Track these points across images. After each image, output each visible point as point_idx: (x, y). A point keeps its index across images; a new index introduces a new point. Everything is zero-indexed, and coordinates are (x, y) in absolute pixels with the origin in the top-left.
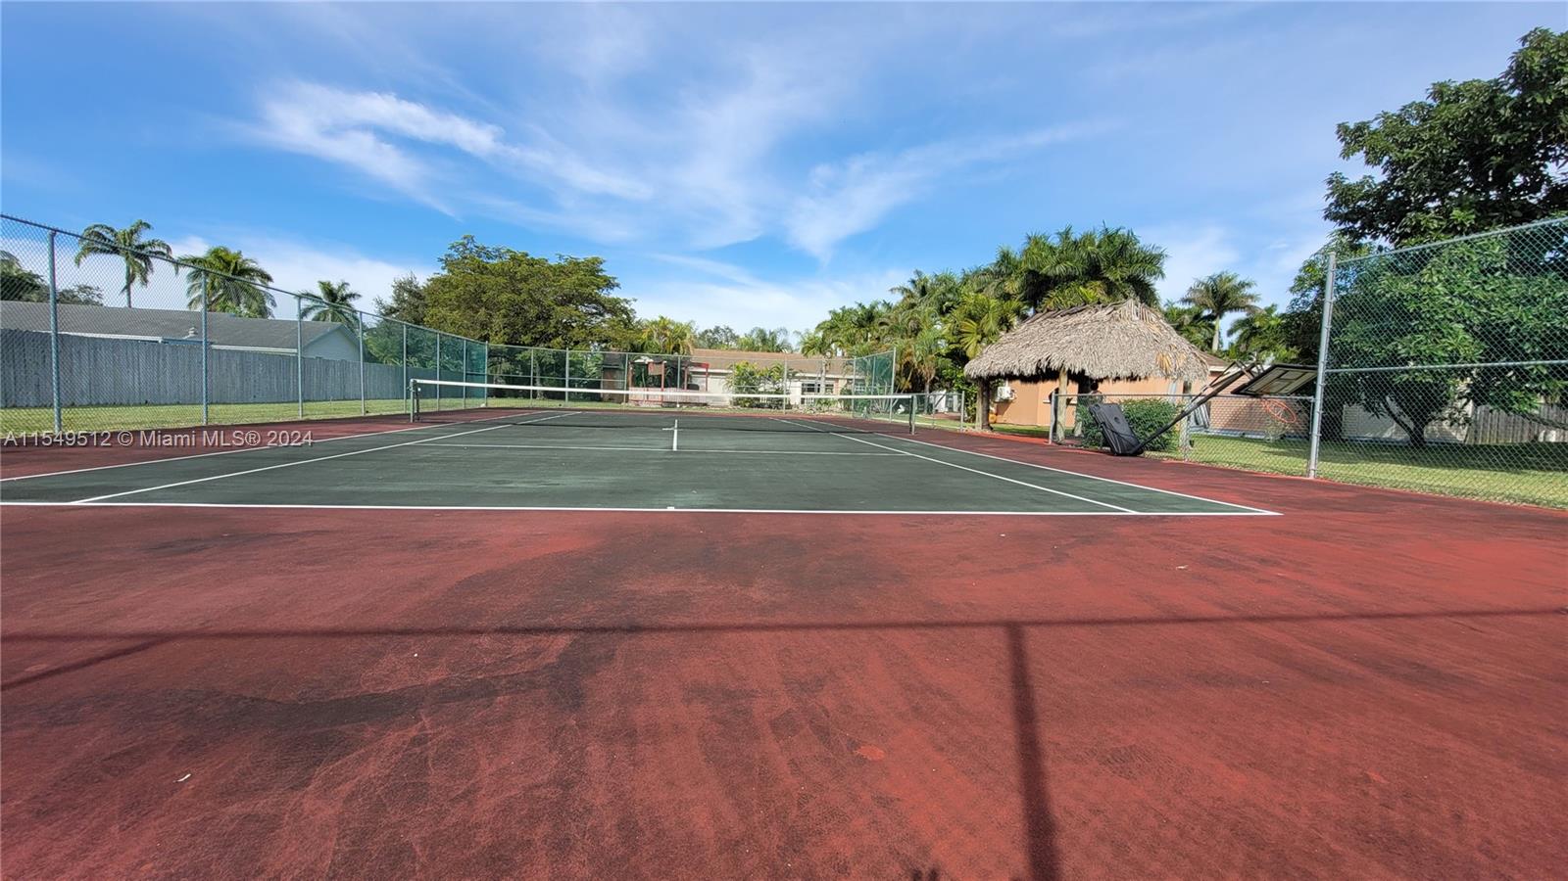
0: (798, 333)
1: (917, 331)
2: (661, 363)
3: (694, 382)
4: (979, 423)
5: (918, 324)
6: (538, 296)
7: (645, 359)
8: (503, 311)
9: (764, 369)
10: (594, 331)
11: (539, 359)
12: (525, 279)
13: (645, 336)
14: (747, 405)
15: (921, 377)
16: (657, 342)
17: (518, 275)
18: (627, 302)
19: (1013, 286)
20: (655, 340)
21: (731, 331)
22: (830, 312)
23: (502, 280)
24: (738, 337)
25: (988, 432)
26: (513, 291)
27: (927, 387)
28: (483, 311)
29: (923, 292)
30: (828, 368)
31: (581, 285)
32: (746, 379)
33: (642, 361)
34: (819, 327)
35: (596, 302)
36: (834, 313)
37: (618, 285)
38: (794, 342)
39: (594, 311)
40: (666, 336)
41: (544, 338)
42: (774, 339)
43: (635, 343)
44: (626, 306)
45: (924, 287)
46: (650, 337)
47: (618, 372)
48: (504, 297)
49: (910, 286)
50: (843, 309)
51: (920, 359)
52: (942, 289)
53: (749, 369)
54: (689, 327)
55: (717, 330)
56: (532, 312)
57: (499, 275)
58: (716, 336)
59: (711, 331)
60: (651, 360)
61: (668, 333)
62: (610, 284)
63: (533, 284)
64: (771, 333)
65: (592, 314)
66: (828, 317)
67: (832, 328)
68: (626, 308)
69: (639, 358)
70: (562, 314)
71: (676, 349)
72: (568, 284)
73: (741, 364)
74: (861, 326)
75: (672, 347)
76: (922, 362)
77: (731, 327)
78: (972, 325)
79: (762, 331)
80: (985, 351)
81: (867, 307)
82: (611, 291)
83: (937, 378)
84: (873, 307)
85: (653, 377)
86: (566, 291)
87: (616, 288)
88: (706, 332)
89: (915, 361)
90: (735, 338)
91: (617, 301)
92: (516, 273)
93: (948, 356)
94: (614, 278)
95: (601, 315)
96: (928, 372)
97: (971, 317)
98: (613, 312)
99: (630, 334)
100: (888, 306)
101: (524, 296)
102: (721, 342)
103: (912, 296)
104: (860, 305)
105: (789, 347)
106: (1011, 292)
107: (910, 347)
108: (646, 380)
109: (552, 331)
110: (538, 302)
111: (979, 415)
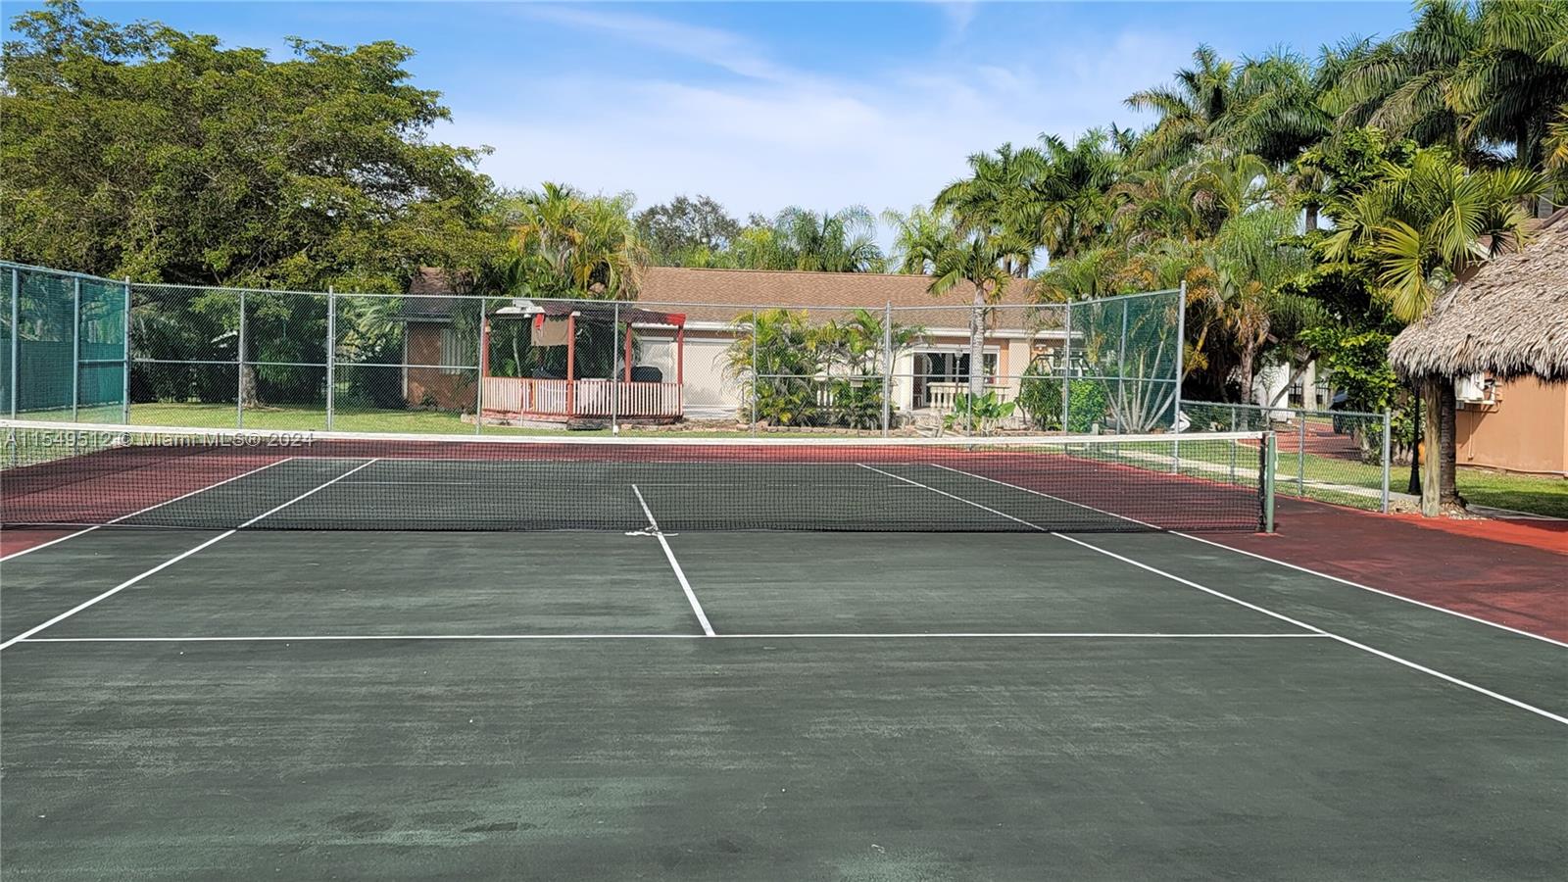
0: (895, 216)
1: (1215, 218)
2: (565, 316)
3: (647, 360)
4: (1432, 491)
5: (1219, 198)
6: (247, 148)
7: (523, 305)
8: (157, 189)
9: (829, 326)
10: (392, 234)
11: (251, 309)
12: (212, 108)
13: (516, 243)
14: (785, 418)
15: (1233, 336)
16: (549, 257)
17: (197, 99)
18: (467, 154)
19: (1463, 93)
20: (543, 253)
21: (715, 209)
22: (972, 159)
23: (154, 112)
24: (733, 224)
25: (1455, 513)
26: (182, 138)
27: (1248, 362)
28: (104, 188)
29: (1217, 104)
30: (989, 317)
31: (355, 118)
32: (781, 353)
33: (516, 310)
34: (942, 201)
35: (393, 158)
36: (981, 162)
37: (444, 114)
38: (887, 241)
39: (385, 179)
40: (572, 242)
41: (262, 256)
42: (838, 235)
43: (495, 262)
44: (468, 166)
45: (1218, 92)
46: (530, 247)
47: (446, 332)
48: (163, 153)
49: (1181, 90)
50: (1005, 152)
51: (1230, 292)
52: (1269, 98)
53: (789, 328)
54: (618, 206)
55: (680, 208)
56: (231, 188)
57: (143, 98)
58: (678, 222)
59: (665, 211)
60: (540, 310)
61: (578, 236)
62: (424, 110)
63: (234, 119)
64: (828, 223)
65: (381, 188)
66: (968, 173)
67: (976, 201)
68: (469, 173)
69: (508, 303)
70: (306, 193)
71: (600, 274)
72: (321, 117)
73: (768, 314)
74: (1057, 197)
75: (587, 271)
76: (1233, 302)
77: (715, 199)
78: (1406, 238)
79: (807, 220)
80: (1444, 304)
81: (1071, 145)
82: (427, 129)
83: (1274, 340)
84: (1085, 147)
85: (543, 349)
86: (316, 135)
87: (439, 121)
88: (653, 212)
89: (1217, 299)
90: (728, 227)
91: (443, 156)
92: (189, 92)
93: (1313, 291)
94: (435, 95)
95: (405, 190)
96: (1250, 325)
97: (1401, 212)
98: (433, 181)
99: (483, 242)
100: (1126, 144)
101: (211, 150)
102: (691, 239)
103: (1185, 116)
104: (1051, 141)
105: (875, 256)
106: (1459, 109)
107: (1202, 263)
108: (522, 357)
109: (283, 236)
110: (246, 166)
111: (1430, 473)
